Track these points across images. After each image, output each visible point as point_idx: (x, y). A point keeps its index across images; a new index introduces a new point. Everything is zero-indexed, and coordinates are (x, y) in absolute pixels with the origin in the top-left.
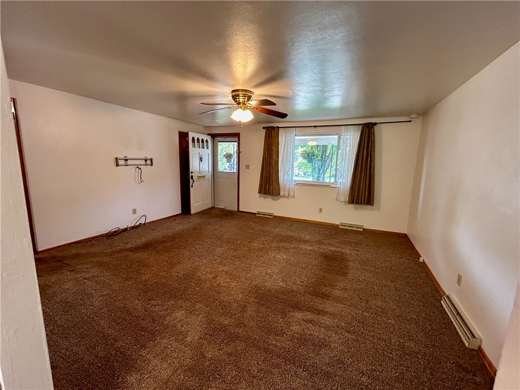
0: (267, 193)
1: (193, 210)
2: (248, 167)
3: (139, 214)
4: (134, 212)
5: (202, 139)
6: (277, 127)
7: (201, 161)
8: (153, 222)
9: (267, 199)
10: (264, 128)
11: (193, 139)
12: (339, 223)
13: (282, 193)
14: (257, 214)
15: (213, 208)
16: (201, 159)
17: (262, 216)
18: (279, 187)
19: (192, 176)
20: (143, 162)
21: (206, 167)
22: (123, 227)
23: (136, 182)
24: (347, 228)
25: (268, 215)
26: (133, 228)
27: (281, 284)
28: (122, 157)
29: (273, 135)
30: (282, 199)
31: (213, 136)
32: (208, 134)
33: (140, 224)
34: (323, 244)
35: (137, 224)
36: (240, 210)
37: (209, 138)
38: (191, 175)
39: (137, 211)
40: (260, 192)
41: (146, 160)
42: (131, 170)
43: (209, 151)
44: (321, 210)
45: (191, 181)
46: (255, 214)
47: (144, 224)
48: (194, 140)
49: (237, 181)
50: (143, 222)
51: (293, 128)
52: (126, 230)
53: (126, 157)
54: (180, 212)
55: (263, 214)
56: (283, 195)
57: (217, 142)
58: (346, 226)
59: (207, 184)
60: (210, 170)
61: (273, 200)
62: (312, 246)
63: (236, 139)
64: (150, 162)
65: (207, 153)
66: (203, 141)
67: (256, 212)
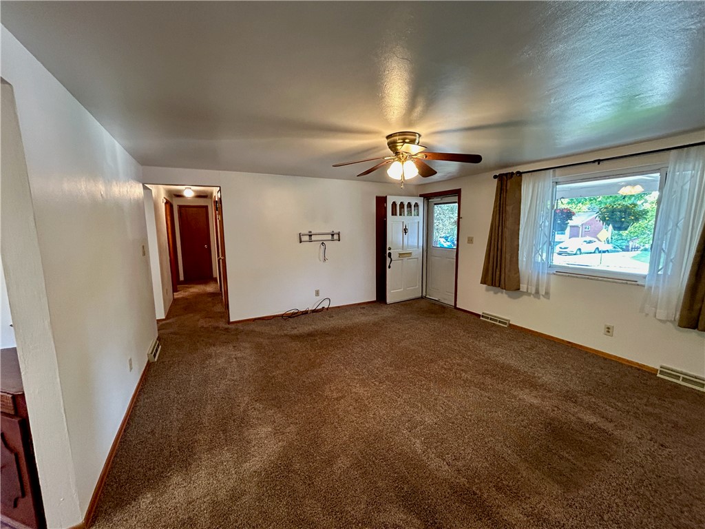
0: (497, 284)
1: (390, 299)
2: (470, 240)
3: (322, 296)
4: (317, 293)
5: (409, 203)
6: (518, 172)
7: (406, 233)
8: (339, 307)
9: (499, 294)
10: (495, 177)
11: (394, 204)
12: (658, 367)
13: (523, 287)
14: (483, 316)
15: (422, 297)
16: (405, 230)
17: (489, 320)
18: (519, 277)
19: (390, 254)
20: (329, 237)
21: (415, 241)
22: (302, 309)
23: (320, 260)
24: (680, 382)
25: (500, 322)
26: (314, 311)
27: (419, 447)
28: (307, 232)
29: (508, 188)
30: (525, 298)
31: (427, 197)
32: (421, 196)
33: (323, 307)
34: (576, 402)
35: (320, 307)
36: (457, 306)
37: (420, 201)
38: (388, 251)
39: (320, 293)
40: (484, 282)
41: (333, 235)
42: (314, 248)
43: (420, 218)
44: (608, 330)
45: (388, 260)
46: (479, 316)
47: (327, 309)
48: (396, 205)
49: (455, 260)
50: (326, 307)
51: (548, 171)
52: (305, 313)
53: (310, 232)
54: (374, 299)
55: (491, 319)
56: (525, 290)
57: (433, 204)
58: (678, 378)
59: (414, 264)
60: (421, 244)
61: (510, 297)
62: (543, 397)
63: (456, 199)
64: (335, 236)
65: (415, 221)
66: (409, 205)
67: (481, 314)
